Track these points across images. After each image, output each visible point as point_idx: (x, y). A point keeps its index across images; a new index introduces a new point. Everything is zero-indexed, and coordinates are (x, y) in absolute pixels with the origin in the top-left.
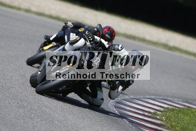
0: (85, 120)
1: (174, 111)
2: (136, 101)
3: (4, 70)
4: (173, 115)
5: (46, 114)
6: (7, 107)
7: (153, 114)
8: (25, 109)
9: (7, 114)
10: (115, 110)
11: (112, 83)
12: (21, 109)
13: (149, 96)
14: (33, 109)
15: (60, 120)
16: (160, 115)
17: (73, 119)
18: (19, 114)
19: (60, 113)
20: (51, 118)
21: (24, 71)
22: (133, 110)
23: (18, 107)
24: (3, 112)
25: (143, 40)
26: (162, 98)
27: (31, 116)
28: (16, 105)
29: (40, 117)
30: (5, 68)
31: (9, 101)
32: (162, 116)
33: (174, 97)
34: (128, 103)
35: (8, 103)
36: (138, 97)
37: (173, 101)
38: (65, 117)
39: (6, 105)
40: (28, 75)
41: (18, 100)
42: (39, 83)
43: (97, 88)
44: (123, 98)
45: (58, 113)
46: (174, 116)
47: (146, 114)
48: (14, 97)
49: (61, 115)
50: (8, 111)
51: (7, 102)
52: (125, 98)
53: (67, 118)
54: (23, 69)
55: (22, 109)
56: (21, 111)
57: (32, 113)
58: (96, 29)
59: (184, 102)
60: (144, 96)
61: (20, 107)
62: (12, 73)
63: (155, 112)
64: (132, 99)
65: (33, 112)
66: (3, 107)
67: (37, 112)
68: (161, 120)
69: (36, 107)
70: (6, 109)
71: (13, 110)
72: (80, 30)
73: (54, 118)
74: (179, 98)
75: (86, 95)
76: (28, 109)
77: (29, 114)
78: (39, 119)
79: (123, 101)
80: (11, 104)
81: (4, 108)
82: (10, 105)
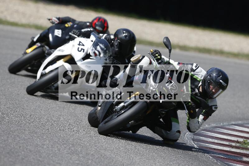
2: (219, 130)
3: (48, 109)
5: (106, 159)
6: (56, 155)
7: (242, 143)
9: (57, 163)
10: (193, 144)
12: (74, 155)
13: (235, 122)
14: (89, 154)
17: (141, 160)
18: (72, 162)
19: (124, 156)
20: (113, 162)
22: (216, 141)
23: (70, 153)
25: (221, 53)
27: (88, 162)
28: (68, 151)
29: (100, 163)
30: (50, 106)
31: (59, 147)
34: (209, 134)
35: (58, 150)
36: (222, 124)
38: (130, 159)
39: (55, 152)
40: (78, 113)
41: (70, 145)
42: (101, 122)
43: (172, 118)
44: (203, 128)
45: (122, 156)
47: (234, 144)
48: (63, 141)
49: (125, 158)
50: (58, 160)
51: (55, 148)
52: (205, 128)
53: (134, 161)
55: (76, 156)
56: (74, 158)
60: (228, 123)
61: (73, 153)
62: (59, 112)
63: (244, 140)
64: (214, 128)
65: (89, 158)
66: (51, 155)
67: (94, 157)
69: (92, 151)
70: (55, 157)
71: (64, 159)
72: (66, 25)
73: (117, 162)
76: (83, 155)
77: (84, 161)
79: (203, 131)
81: (52, 157)
82: (60, 152)
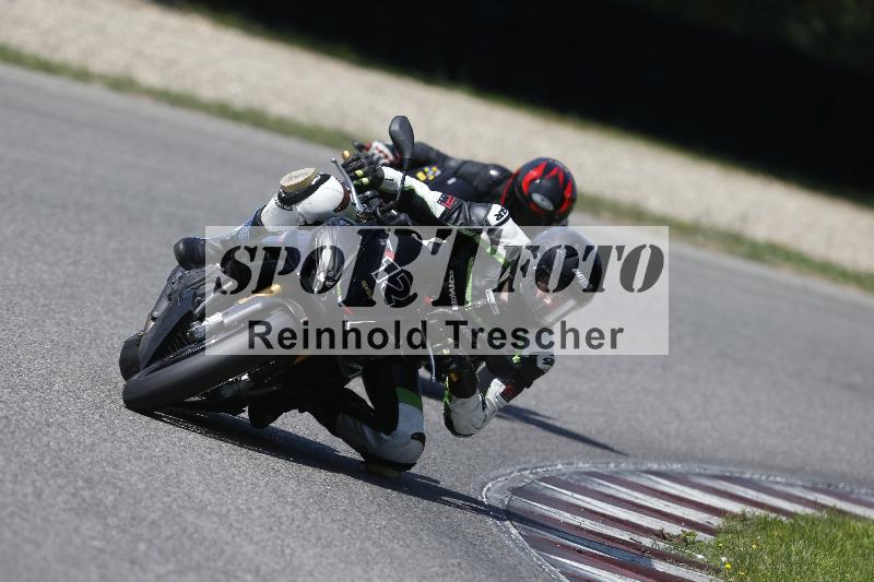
0: (372, 569)
1: (771, 530)
4: (768, 548)
5: (200, 543)
6: (26, 512)
7: (675, 540)
8: (105, 518)
9: (27, 540)
11: (454, 366)
12: (89, 519)
13: (659, 465)
14: (141, 520)
15: (263, 567)
16: (708, 546)
17: (321, 562)
18: (79, 541)
19: (263, 540)
20: (224, 558)
21: (103, 350)
22: (587, 524)
23: (75, 509)
24: (8, 535)
26: (716, 470)
27: (135, 550)
28: (68, 502)
29: (176, 556)
30: (20, 336)
31: (38, 484)
32: (719, 551)
33: (770, 468)
35: (34, 493)
36: (612, 466)
37: (766, 484)
38: (284, 555)
39: (24, 500)
41: (77, 482)
43: (398, 389)
44: (545, 472)
45: (255, 540)
46: (771, 553)
47: (646, 542)
48: (57, 466)
49: (265, 547)
50: (31, 531)
51: (26, 485)
52: (554, 474)
54: (99, 342)
57: (138, 538)
58: (493, 173)
59: (814, 489)
60: (635, 463)
63: (684, 532)
64: (585, 477)
67: (160, 534)
68: (710, 567)
69: (155, 511)
70: (23, 519)
71: (53, 526)
73: (236, 559)
74: (792, 472)
75: (350, 420)
76: (120, 520)
77: (123, 544)
78: (171, 566)
79: (544, 484)
80: (44, 496)
81: (12, 515)
82: (40, 500)
